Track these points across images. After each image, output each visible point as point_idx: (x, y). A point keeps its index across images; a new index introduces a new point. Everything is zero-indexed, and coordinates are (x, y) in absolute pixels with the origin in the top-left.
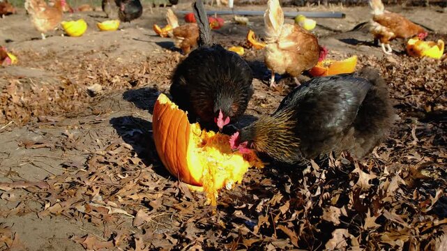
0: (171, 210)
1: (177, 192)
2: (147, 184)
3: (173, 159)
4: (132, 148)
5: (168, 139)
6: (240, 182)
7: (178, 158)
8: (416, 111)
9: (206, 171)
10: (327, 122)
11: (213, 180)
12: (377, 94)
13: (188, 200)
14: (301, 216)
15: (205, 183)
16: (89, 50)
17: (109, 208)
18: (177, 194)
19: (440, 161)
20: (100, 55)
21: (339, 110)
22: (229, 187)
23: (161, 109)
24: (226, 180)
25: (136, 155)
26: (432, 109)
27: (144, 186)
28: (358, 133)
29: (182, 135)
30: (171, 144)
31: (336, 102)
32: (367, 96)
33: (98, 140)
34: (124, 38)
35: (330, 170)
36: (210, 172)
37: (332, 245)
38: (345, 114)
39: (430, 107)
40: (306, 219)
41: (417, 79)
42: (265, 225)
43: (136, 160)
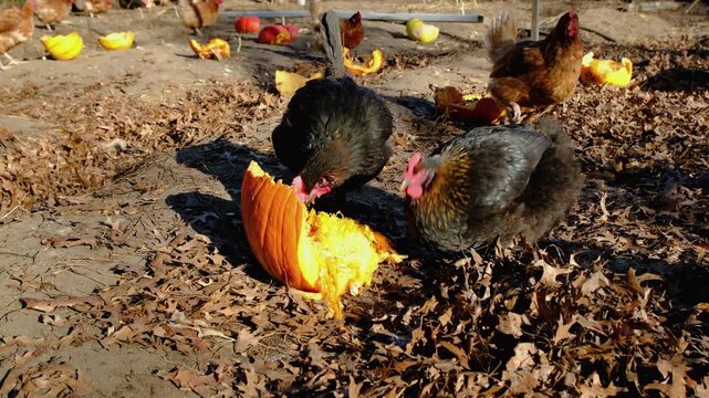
0: (282, 328)
1: (286, 301)
2: (242, 292)
3: (276, 254)
4: (209, 242)
5: (271, 228)
6: (369, 284)
7: (284, 254)
8: (602, 169)
9: (324, 271)
11: (334, 283)
12: (557, 155)
13: (304, 312)
14: (468, 327)
15: (324, 287)
16: (93, 83)
17: (198, 329)
18: (286, 305)
19: (640, 242)
20: (113, 91)
21: (502, 177)
22: (354, 292)
23: (256, 185)
24: (350, 281)
25: (216, 251)
26: (624, 167)
27: (237, 295)
29: (291, 220)
30: (274, 235)
31: (498, 166)
33: (155, 231)
34: (145, 61)
35: (497, 262)
36: (329, 273)
37: (514, 365)
38: (511, 183)
39: (621, 164)
40: (475, 331)
41: (598, 121)
42: (421, 342)
43: (218, 259)
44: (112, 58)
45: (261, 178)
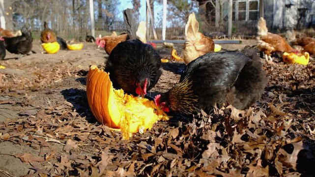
0: (94, 142)
1: (100, 131)
2: (79, 125)
3: (99, 108)
4: (72, 106)
5: (96, 94)
6: (150, 129)
7: (102, 107)
8: (285, 89)
9: (123, 118)
10: (214, 82)
11: (128, 124)
12: (253, 65)
13: (108, 136)
14: (187, 139)
15: (122, 125)
16: (60, 61)
17: (47, 138)
18: (100, 133)
19: (299, 116)
20: (67, 64)
21: (223, 73)
22: (141, 131)
23: (92, 73)
24: (139, 126)
25: (75, 110)
26: (297, 88)
27: (77, 127)
28: (238, 91)
29: (105, 88)
30: (98, 97)
31: (221, 68)
32: (245, 66)
33: (49, 102)
34: (85, 54)
35: (215, 116)
36: (126, 118)
37: (206, 154)
38: (228, 76)
39: (295, 87)
40: (190, 140)
41: (288, 74)
42: (160, 146)
43: (75, 113)
44: (72, 53)
45: (94, 70)
